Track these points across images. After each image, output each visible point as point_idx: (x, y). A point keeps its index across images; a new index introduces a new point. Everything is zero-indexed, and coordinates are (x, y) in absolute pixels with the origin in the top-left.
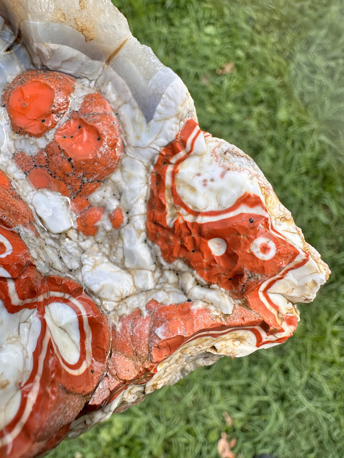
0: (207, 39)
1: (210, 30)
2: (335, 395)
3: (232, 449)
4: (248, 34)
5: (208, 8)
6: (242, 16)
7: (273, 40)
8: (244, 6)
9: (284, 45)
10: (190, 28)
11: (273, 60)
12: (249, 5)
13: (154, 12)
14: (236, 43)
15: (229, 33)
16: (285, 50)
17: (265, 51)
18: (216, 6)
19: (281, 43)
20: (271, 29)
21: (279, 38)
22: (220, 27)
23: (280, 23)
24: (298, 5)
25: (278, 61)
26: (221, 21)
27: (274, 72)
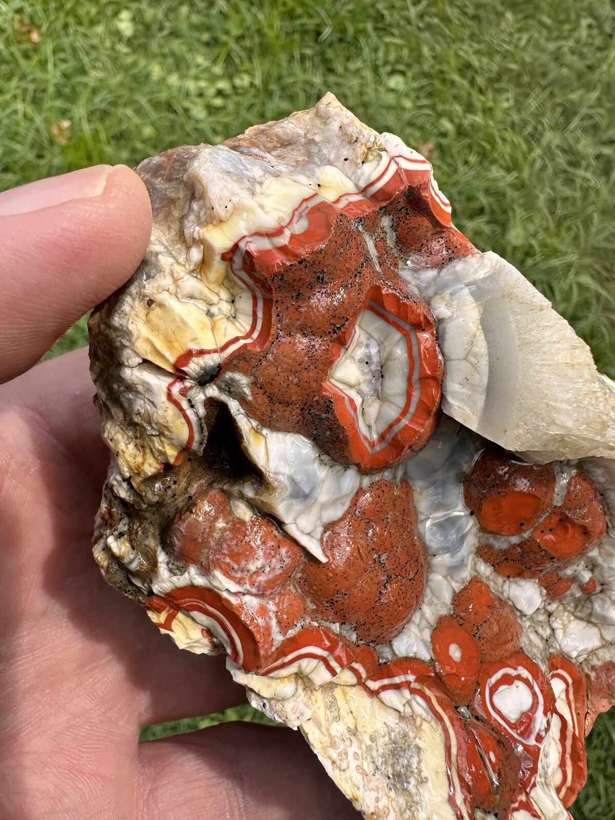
0: (390, 99)
1: (396, 82)
4: (463, 93)
5: (396, 45)
6: (453, 60)
7: (506, 105)
8: (459, 44)
9: (524, 115)
10: (363, 77)
11: (504, 140)
12: (467, 41)
13: (300, 47)
14: (440, 107)
15: (429, 89)
16: (525, 123)
17: (491, 123)
18: (409, 41)
19: (519, 111)
20: (503, 85)
21: (516, 101)
22: (413, 78)
23: (519, 75)
24: (552, 46)
25: (513, 142)
26: (416, 69)
27: (505, 160)
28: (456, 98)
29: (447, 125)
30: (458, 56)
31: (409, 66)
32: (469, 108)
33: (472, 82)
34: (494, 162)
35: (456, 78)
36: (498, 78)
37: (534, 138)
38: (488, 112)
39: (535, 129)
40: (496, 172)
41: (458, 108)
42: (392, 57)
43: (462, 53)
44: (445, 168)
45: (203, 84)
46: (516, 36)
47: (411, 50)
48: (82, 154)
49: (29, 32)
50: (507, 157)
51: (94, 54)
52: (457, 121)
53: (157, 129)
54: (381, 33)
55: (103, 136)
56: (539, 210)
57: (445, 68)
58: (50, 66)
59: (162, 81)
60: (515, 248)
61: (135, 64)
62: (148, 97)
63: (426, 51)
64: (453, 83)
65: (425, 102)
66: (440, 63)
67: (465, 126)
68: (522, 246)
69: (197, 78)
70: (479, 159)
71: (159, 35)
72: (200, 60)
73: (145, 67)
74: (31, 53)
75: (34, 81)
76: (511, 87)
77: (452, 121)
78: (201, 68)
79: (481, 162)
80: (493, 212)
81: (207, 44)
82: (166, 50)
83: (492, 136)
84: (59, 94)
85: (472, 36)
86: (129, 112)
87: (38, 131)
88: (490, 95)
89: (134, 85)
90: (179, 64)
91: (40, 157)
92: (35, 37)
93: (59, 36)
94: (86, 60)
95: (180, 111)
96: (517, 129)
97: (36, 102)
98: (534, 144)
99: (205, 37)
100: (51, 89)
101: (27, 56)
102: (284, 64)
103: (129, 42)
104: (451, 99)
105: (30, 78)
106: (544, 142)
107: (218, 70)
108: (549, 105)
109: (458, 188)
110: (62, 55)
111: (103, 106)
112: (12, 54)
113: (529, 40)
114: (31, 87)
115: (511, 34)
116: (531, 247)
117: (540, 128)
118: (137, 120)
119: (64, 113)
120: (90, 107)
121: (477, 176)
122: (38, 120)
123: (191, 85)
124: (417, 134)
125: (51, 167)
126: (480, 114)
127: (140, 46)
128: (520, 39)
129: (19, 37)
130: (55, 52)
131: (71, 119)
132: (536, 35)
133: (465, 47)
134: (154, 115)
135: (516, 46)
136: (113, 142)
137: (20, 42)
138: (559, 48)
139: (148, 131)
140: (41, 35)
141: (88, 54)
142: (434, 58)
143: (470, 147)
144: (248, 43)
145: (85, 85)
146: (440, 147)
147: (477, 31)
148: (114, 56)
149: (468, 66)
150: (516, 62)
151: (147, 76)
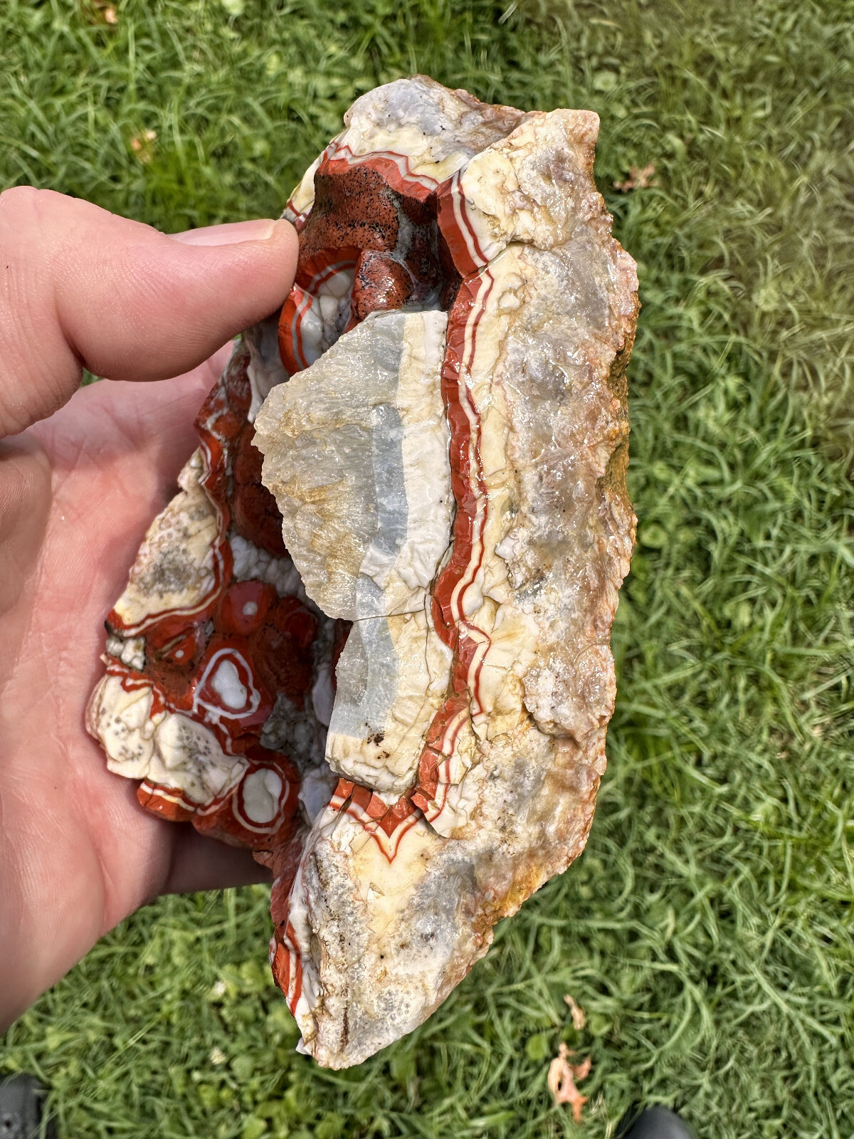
1: (604, 81)
2: (843, 985)
3: (579, 1086)
4: (699, 97)
5: (606, 28)
6: (686, 50)
7: (760, 114)
8: (696, 28)
9: (787, 128)
10: (558, 73)
11: (755, 163)
12: (708, 24)
13: (473, 32)
14: (665, 117)
15: (650, 91)
16: (787, 140)
17: (738, 139)
18: (625, 24)
19: (778, 123)
20: (757, 85)
21: (775, 108)
22: (629, 76)
23: (781, 72)
24: (829, 31)
25: (768, 165)
26: (634, 62)
27: (756, 192)
28: (688, 103)
29: (674, 142)
30: (693, 44)
31: (624, 59)
32: (707, 118)
33: (713, 82)
34: (740, 193)
35: (690, 75)
36: (751, 76)
37: (798, 160)
38: (734, 123)
39: (801, 147)
40: (741, 207)
41: (691, 118)
42: (600, 47)
43: (699, 40)
44: (670, 200)
45: (336, 82)
46: (779, 15)
47: (627, 37)
48: (171, 176)
49: (103, 9)
50: (759, 187)
51: (190, 39)
52: (689, 136)
53: (273, 144)
54: (584, 13)
55: (201, 152)
56: (801, 263)
57: (675, 61)
58: (131, 56)
59: (281, 77)
60: (764, 315)
61: (245, 54)
62: (261, 99)
63: (648, 37)
64: (685, 82)
65: (645, 109)
66: (669, 55)
67: (699, 143)
68: (776, 312)
69: (328, 74)
70: (717, 190)
71: (277, 14)
72: (333, 49)
73: (259, 57)
74: (105, 38)
75: (108, 75)
76: (769, 89)
77: (681, 137)
78: (334, 60)
79: (721, 193)
80: (735, 264)
81: (344, 27)
82: (286, 35)
83: (739, 158)
84: (142, 94)
85: (716, 16)
86: (236, 120)
87: (113, 144)
88: (738, 99)
89: (242, 83)
90: (305, 55)
91: (115, 179)
92: (110, 16)
93: (144, 15)
94: (179, 47)
95: (306, 118)
96: (775, 148)
97: (111, 105)
98: (799, 169)
99: (342, 17)
100: (132, 87)
101: (100, 43)
102: (450, 55)
103: (237, 24)
104: (681, 105)
105: (103, 72)
106: (813, 165)
107: (358, 63)
108: (822, 113)
109: (686, 230)
110: (146, 41)
111: (200, 111)
112: (79, 39)
113: (796, 23)
114: (105, 84)
115: (771, 14)
116: (788, 312)
117: (808, 146)
118: (246, 130)
119: (148, 119)
120: (184, 113)
121: (715, 213)
122: (114, 128)
123: (320, 84)
124: (632, 154)
125: (129, 193)
126: (723, 127)
127: (251, 29)
128: (783, 20)
129: (89, 17)
130: (137, 37)
131: (158, 128)
132: (808, 14)
133: (705, 32)
134: (269, 125)
135: (778, 30)
136: (213, 161)
137: (90, 23)
138: (839, 34)
139: (260, 147)
140: (118, 13)
141: (181, 39)
142: (660, 46)
143: (706, 173)
144: (400, 25)
145: (178, 82)
146: (663, 172)
147: (723, 10)
148: (218, 41)
149: (709, 58)
150: (777, 53)
151: (261, 71)
